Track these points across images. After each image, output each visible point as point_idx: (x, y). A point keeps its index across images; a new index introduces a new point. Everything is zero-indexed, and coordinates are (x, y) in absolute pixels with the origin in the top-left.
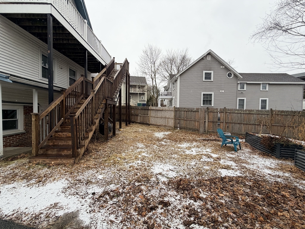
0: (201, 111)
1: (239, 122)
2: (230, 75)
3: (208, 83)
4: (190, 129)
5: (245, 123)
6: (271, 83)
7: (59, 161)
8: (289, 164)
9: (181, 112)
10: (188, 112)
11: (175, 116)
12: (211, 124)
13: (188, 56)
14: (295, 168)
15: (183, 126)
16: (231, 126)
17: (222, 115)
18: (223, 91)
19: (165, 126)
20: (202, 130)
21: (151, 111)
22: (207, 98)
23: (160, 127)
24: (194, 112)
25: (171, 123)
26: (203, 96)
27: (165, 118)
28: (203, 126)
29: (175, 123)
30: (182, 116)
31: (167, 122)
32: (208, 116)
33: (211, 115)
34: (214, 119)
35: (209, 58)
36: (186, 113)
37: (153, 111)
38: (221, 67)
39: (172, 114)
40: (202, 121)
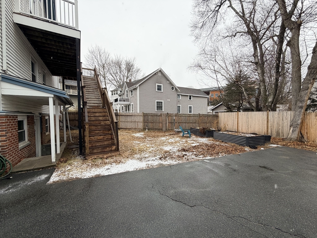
0: (163, 115)
1: (185, 122)
2: (173, 88)
3: (160, 93)
4: (156, 129)
5: (188, 122)
6: (193, 95)
7: (109, 155)
8: (211, 139)
9: (148, 117)
10: (154, 116)
11: (144, 120)
12: (170, 124)
13: (136, 65)
14: (213, 140)
15: (151, 127)
16: (181, 124)
17: (176, 118)
18: (169, 100)
19: (135, 129)
20: (164, 129)
21: (121, 117)
22: (159, 105)
23: (130, 130)
24: (158, 116)
25: (141, 126)
26: (157, 103)
27: (135, 122)
28: (165, 126)
29: (144, 125)
30: (150, 120)
31: (136, 125)
32: (168, 119)
33: (170, 117)
34: (171, 120)
35: (160, 74)
36: (153, 117)
37: (122, 116)
38: (168, 82)
39: (141, 119)
40: (164, 123)
